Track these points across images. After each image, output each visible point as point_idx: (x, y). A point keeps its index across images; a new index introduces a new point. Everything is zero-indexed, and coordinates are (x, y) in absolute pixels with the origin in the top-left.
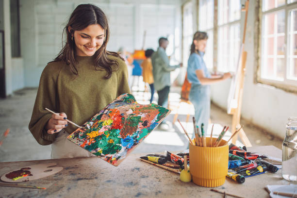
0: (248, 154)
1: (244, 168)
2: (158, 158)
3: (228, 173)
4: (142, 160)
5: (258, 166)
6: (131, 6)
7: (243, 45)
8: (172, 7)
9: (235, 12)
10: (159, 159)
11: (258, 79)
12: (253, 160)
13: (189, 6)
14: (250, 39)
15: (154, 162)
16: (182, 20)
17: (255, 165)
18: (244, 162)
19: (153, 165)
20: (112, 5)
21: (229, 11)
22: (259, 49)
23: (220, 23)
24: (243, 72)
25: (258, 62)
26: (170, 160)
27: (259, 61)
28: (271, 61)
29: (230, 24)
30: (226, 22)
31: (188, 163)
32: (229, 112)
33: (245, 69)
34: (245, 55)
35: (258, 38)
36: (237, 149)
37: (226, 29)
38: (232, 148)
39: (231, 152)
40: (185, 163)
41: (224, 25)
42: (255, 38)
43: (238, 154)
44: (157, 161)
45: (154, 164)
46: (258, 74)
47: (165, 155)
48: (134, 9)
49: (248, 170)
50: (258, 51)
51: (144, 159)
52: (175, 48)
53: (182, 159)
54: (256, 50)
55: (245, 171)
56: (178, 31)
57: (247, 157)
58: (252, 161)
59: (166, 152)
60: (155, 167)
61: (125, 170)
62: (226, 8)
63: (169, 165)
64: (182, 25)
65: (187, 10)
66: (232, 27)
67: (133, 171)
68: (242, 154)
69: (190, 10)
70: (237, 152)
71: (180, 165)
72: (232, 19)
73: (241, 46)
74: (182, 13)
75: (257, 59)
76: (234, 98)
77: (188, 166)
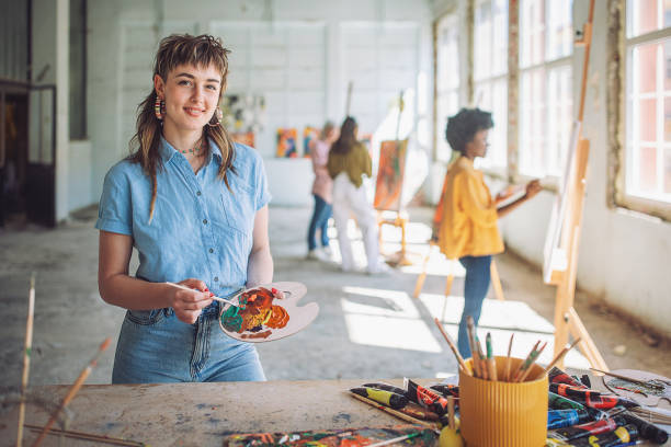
0: (595, 396)
1: (583, 430)
2: (390, 394)
3: (548, 441)
4: (354, 397)
5: (617, 427)
6: (319, 25)
7: (579, 124)
8: (410, 26)
9: (560, 30)
10: (393, 397)
11: (619, 197)
12: (606, 409)
13: (451, 23)
14: (597, 105)
15: (380, 403)
16: (435, 54)
17: (611, 425)
18: (583, 416)
19: (379, 408)
20: (278, 25)
21: (544, 35)
22: (621, 126)
23: (524, 62)
24: (580, 186)
25: (617, 156)
26: (416, 400)
27: (621, 153)
28: (649, 155)
29: (549, 65)
30: (537, 60)
31: (457, 410)
32: (548, 279)
33: (584, 181)
34: (585, 149)
35: (618, 101)
36: (568, 381)
37: (537, 77)
38: (556, 377)
39: (553, 388)
40: (450, 409)
41: (532, 68)
42: (608, 101)
43: (569, 393)
44: (387, 401)
45: (382, 407)
46: (619, 185)
47: (404, 387)
48: (326, 33)
49: (596, 434)
50: (616, 132)
51: (359, 393)
52: (417, 119)
53: (443, 401)
54: (612, 128)
55: (587, 437)
56: (424, 80)
57: (592, 404)
58: (603, 413)
59: (406, 380)
60: (384, 415)
61: (318, 417)
62: (538, 27)
63: (413, 411)
64: (435, 66)
65: (446, 31)
66: (553, 74)
67: (337, 421)
68: (581, 396)
69: (453, 32)
70: (567, 390)
71: (438, 414)
72: (552, 55)
73: (575, 125)
74: (435, 38)
75: (616, 149)
76: (559, 246)
77: (457, 419)
